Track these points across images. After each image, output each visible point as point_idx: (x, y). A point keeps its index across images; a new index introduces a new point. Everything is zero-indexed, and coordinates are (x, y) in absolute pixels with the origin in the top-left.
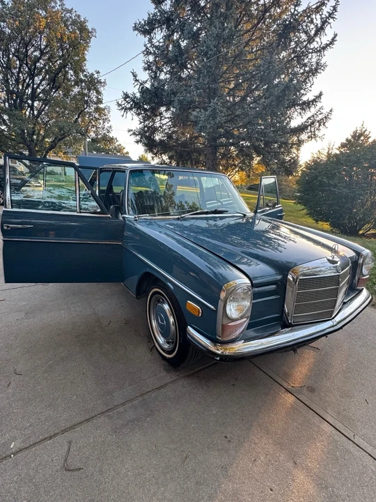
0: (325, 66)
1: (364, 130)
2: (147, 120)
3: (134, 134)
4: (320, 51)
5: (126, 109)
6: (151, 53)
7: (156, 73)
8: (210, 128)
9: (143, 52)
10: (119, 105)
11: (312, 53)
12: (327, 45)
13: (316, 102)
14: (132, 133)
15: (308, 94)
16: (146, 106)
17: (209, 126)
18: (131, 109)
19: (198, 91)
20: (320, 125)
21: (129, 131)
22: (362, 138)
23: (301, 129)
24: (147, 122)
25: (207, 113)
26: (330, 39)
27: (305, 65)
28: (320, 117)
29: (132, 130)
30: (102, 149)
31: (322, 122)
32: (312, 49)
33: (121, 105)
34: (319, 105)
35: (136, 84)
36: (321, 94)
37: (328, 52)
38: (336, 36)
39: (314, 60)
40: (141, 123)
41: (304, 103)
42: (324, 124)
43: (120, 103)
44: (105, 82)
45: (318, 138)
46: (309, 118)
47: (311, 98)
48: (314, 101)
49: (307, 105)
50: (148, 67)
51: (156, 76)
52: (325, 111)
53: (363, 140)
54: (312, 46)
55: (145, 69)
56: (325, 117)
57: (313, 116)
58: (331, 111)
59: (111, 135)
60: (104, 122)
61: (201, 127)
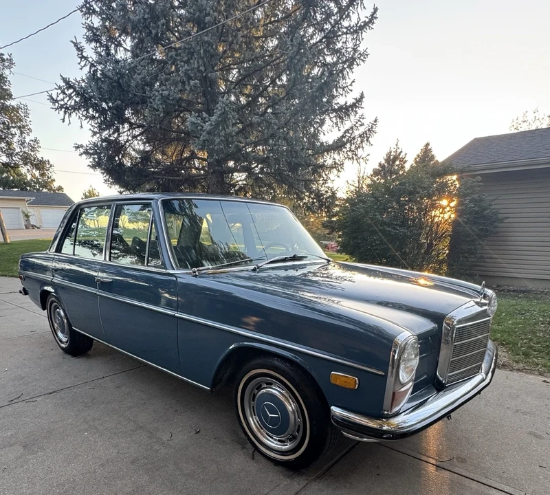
0: (364, 55)
1: (399, 151)
2: (104, 130)
3: (86, 153)
4: (356, 32)
5: (67, 109)
6: (94, 11)
7: (108, 48)
8: (219, 143)
9: (80, 9)
10: (54, 101)
11: (346, 33)
12: (366, 24)
13: (356, 107)
14: (82, 150)
15: (348, 95)
16: (104, 105)
17: (217, 140)
18: (75, 108)
19: (192, 83)
20: (362, 142)
21: (77, 147)
22: (397, 163)
23: (338, 146)
24: (105, 134)
25: (213, 118)
26: (368, 14)
27: (338, 51)
28: (362, 130)
29: (82, 146)
30: (13, 181)
31: (365, 137)
32: (346, 28)
33: (57, 101)
34: (360, 111)
35: (83, 64)
36: (362, 96)
37: (367, 34)
38: (376, 10)
39: (350, 45)
40: (95, 134)
41: (341, 108)
42: (367, 140)
43: (55, 97)
44: (10, 60)
45: (361, 160)
46: (347, 131)
47: (350, 101)
48: (354, 106)
49: (344, 111)
50: (94, 36)
51: (108, 54)
52: (367, 121)
53: (398, 165)
54: (346, 23)
55: (89, 40)
56: (369, 130)
57: (352, 128)
58: (376, 121)
59: (39, 156)
60: (22, 133)
61: (204, 141)
